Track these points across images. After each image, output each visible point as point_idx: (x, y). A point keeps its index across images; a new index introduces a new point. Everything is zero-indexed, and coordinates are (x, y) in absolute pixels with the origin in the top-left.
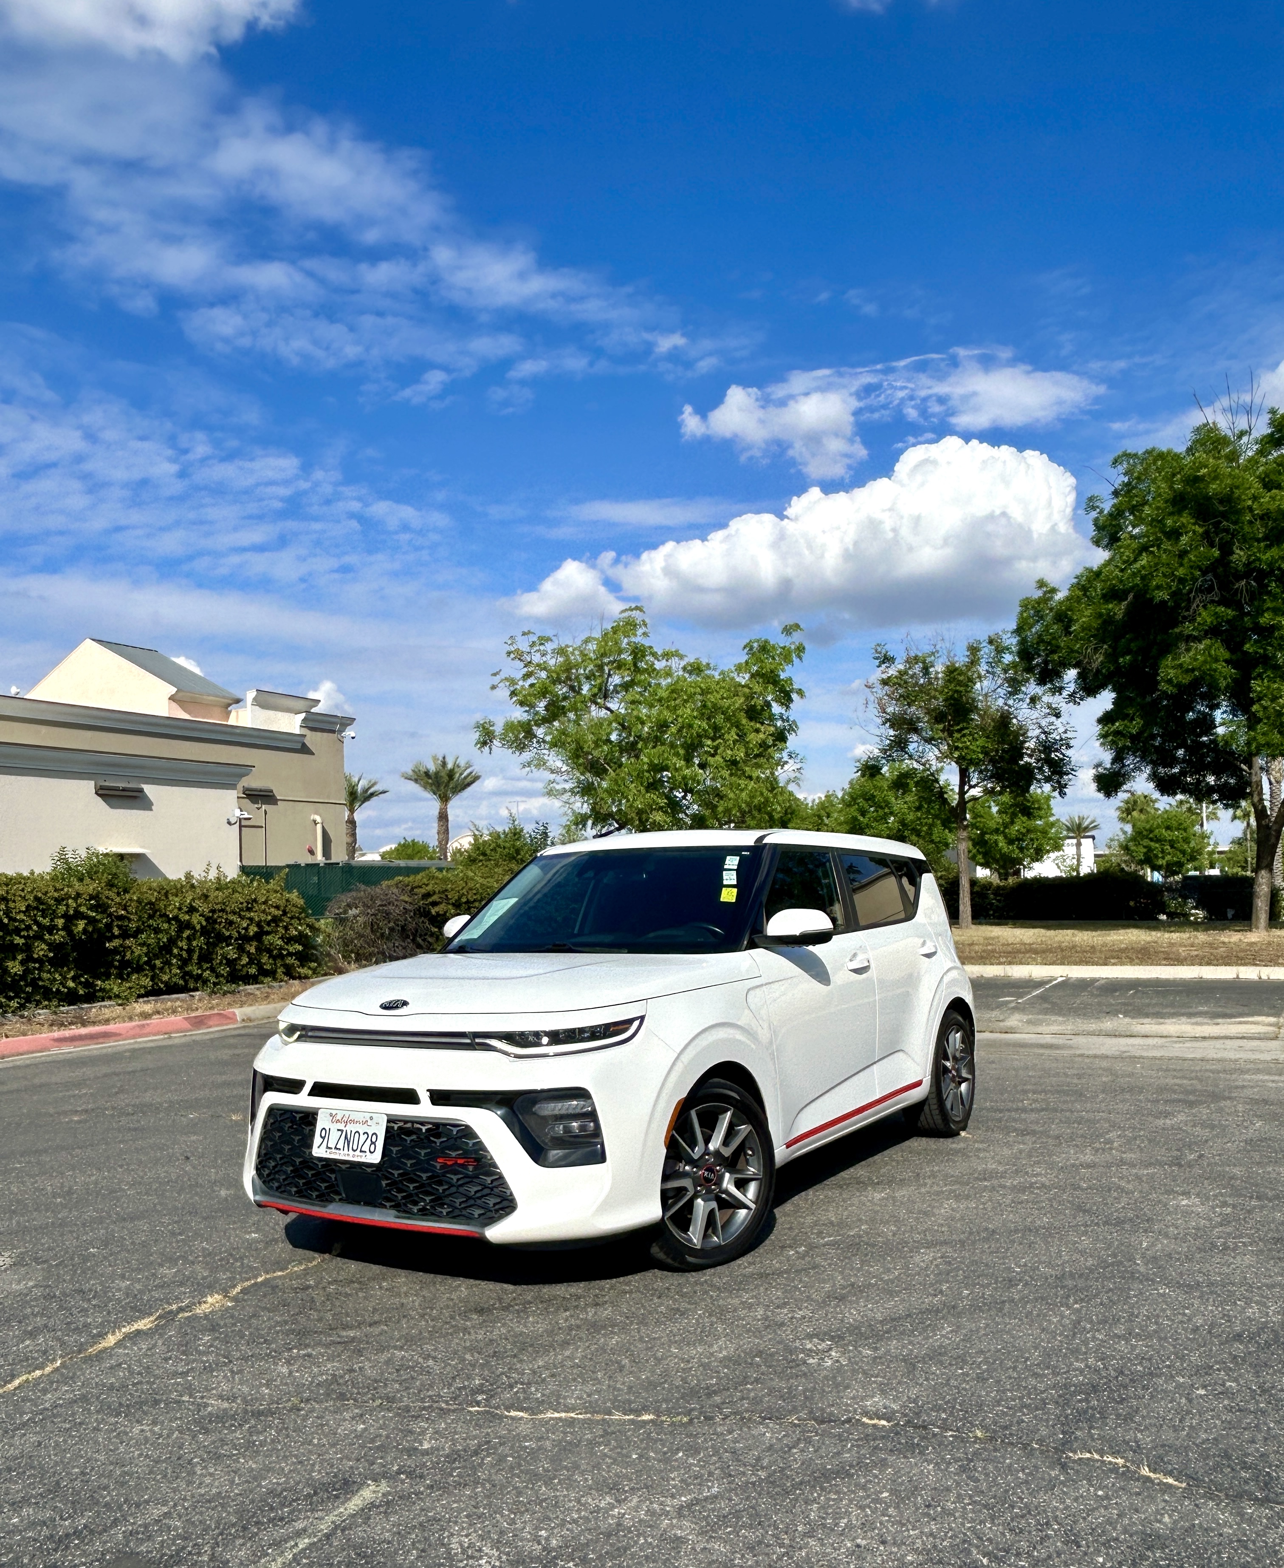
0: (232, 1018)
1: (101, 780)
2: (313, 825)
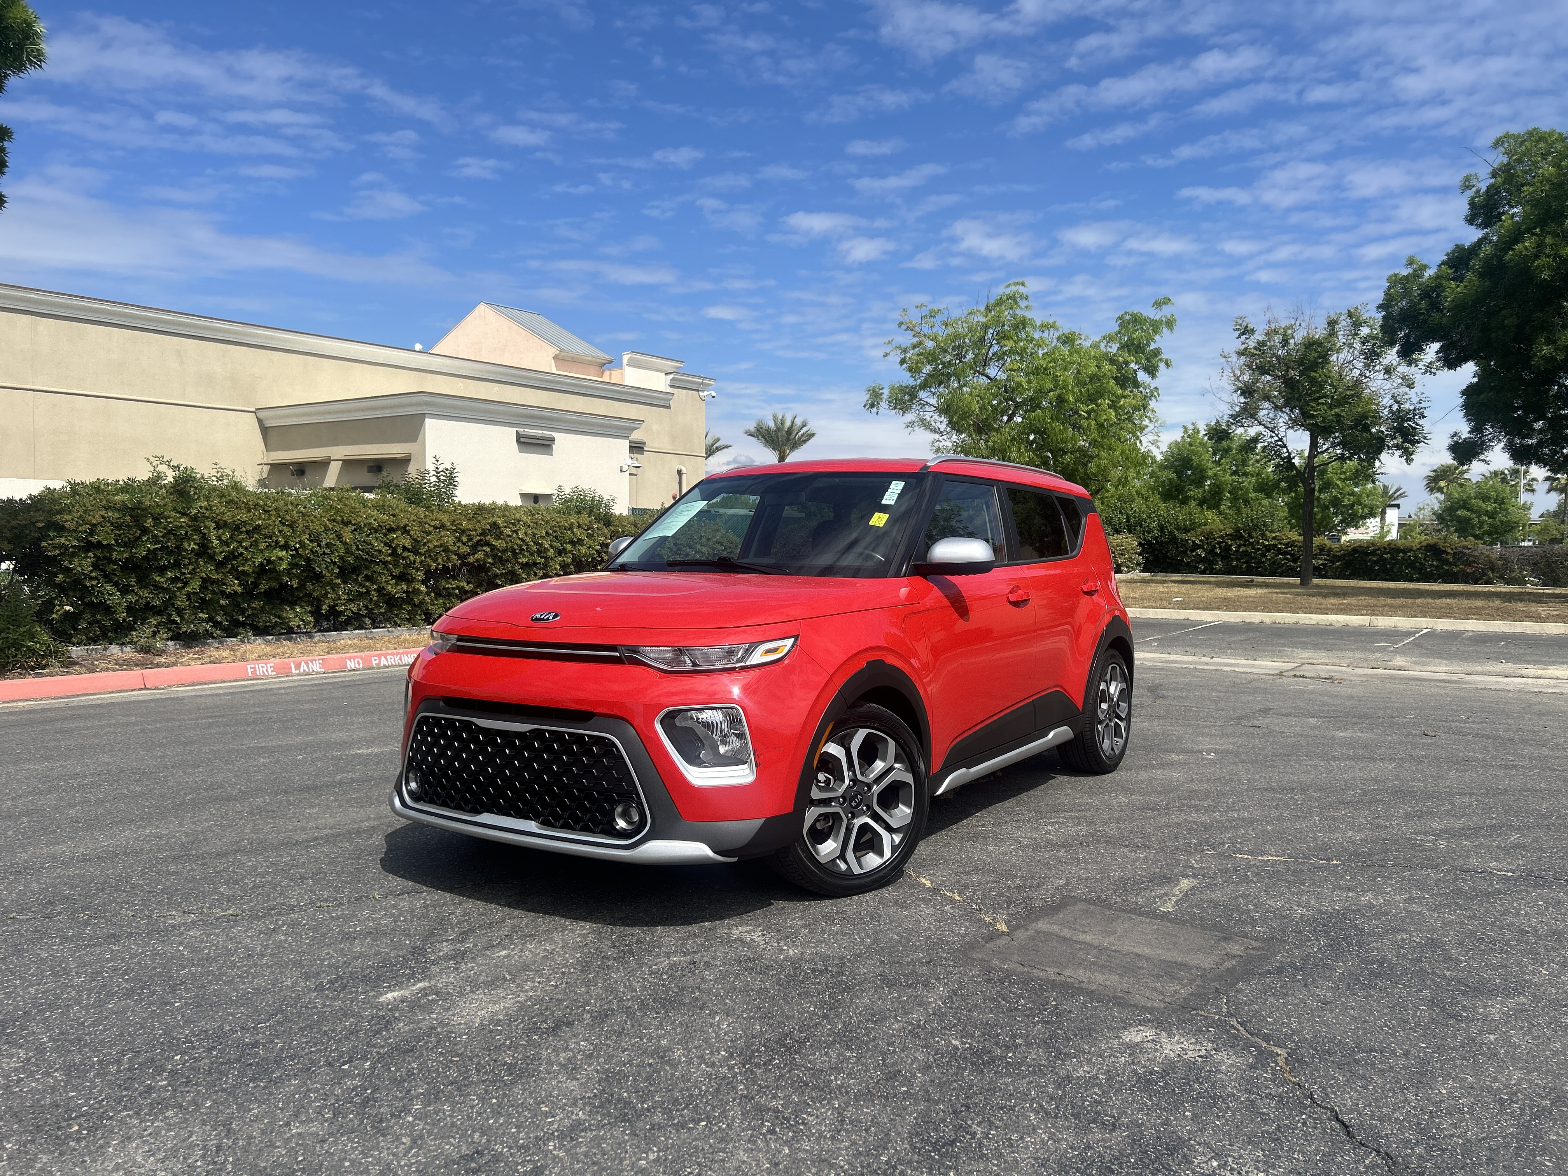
1: (520, 429)
2: (677, 476)
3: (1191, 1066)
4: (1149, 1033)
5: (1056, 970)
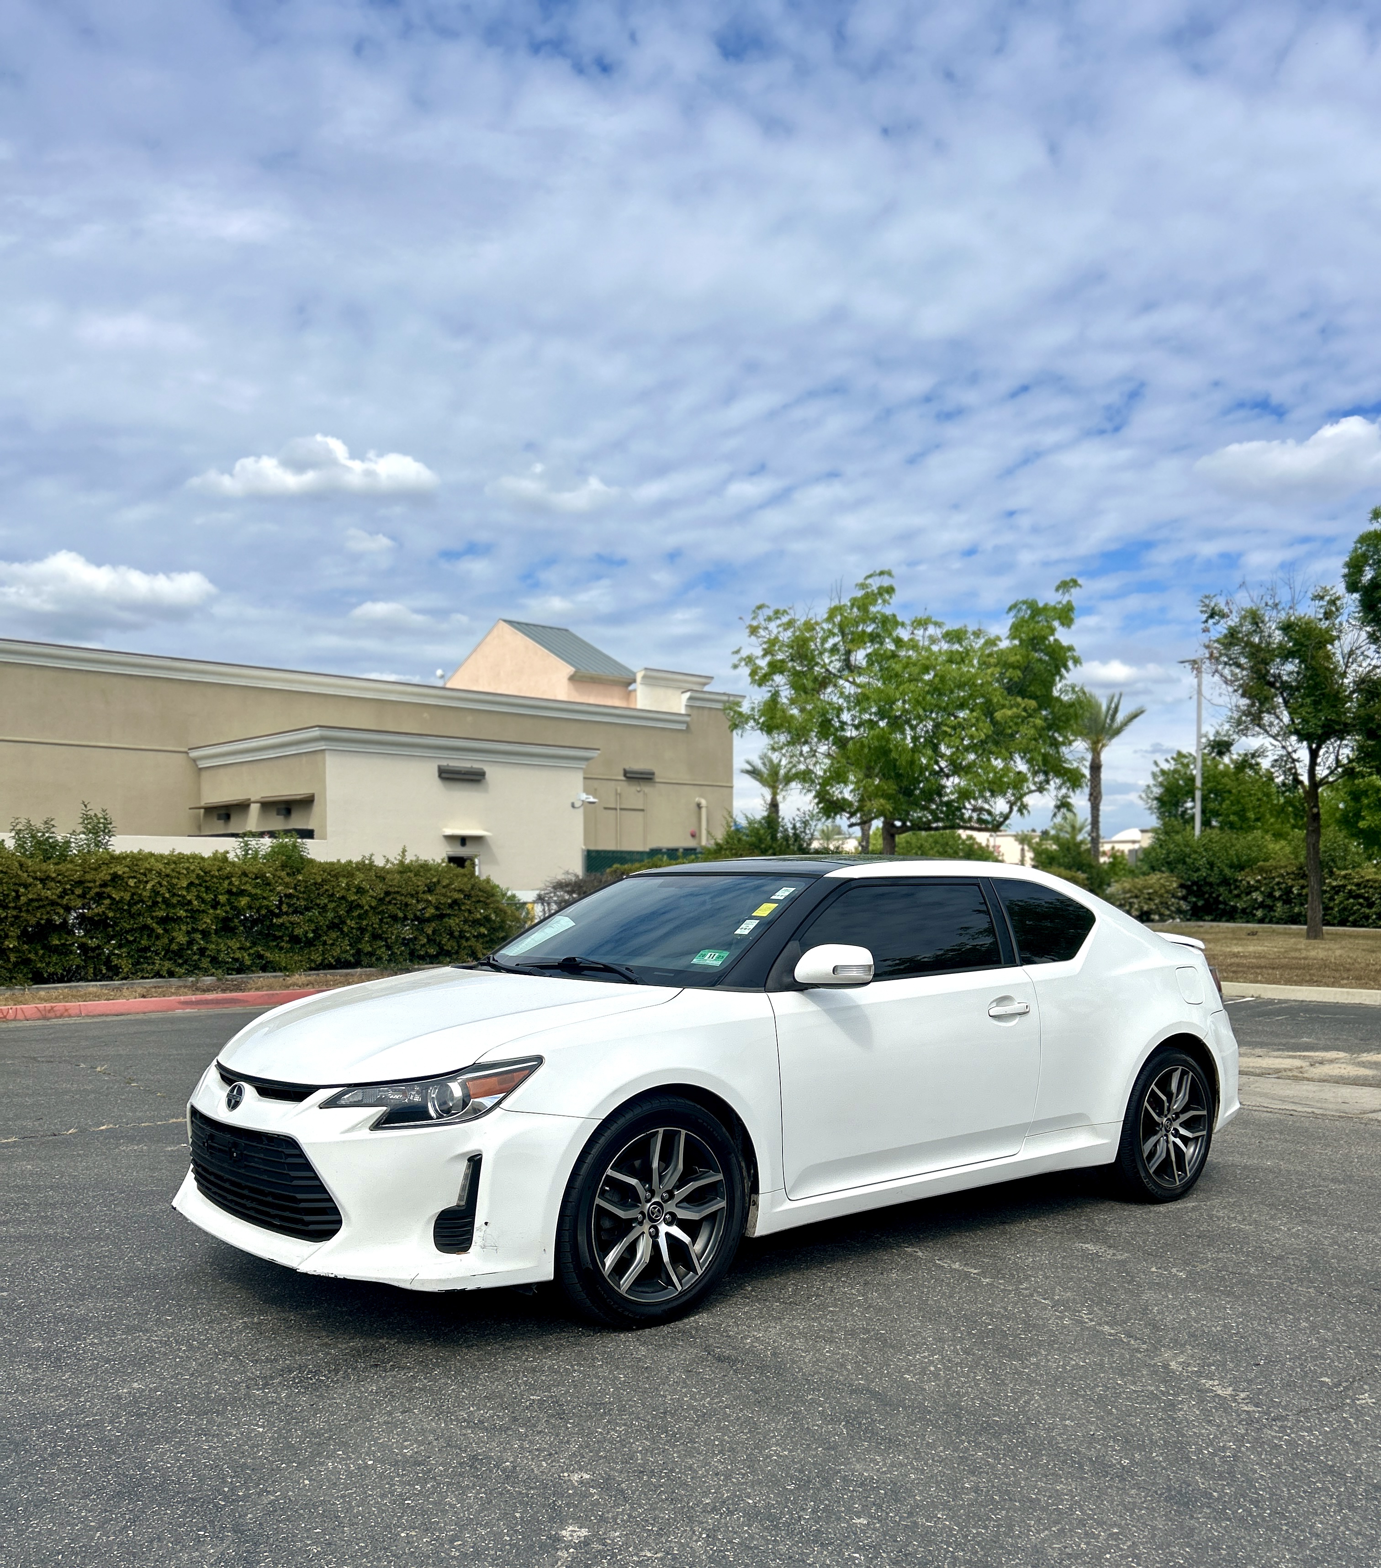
1: (444, 763)
2: (697, 808)
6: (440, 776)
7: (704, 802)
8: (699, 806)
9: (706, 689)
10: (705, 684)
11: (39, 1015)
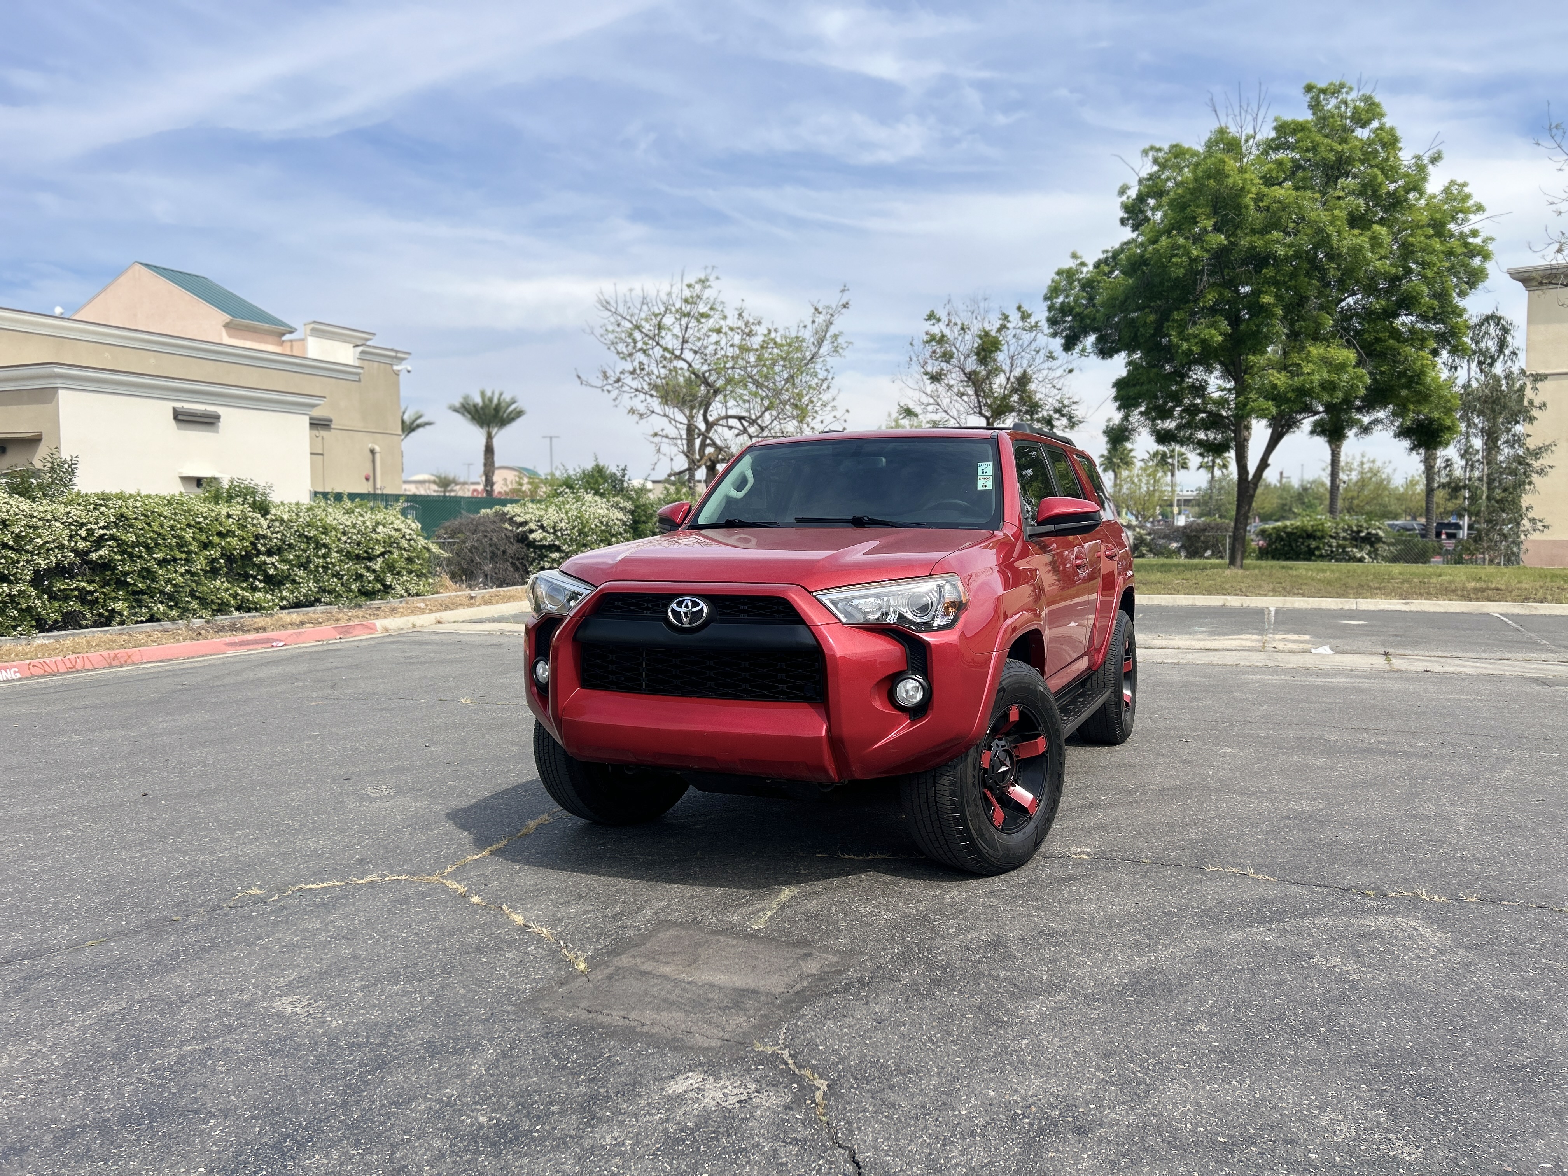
0: (373, 629)
1: (178, 405)
2: (370, 455)
3: (726, 1114)
4: (695, 1079)
5: (622, 1013)
6: (176, 418)
7: (377, 449)
8: (372, 452)
9: (369, 343)
10: (368, 340)
11: (105, 664)
